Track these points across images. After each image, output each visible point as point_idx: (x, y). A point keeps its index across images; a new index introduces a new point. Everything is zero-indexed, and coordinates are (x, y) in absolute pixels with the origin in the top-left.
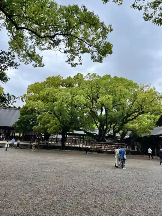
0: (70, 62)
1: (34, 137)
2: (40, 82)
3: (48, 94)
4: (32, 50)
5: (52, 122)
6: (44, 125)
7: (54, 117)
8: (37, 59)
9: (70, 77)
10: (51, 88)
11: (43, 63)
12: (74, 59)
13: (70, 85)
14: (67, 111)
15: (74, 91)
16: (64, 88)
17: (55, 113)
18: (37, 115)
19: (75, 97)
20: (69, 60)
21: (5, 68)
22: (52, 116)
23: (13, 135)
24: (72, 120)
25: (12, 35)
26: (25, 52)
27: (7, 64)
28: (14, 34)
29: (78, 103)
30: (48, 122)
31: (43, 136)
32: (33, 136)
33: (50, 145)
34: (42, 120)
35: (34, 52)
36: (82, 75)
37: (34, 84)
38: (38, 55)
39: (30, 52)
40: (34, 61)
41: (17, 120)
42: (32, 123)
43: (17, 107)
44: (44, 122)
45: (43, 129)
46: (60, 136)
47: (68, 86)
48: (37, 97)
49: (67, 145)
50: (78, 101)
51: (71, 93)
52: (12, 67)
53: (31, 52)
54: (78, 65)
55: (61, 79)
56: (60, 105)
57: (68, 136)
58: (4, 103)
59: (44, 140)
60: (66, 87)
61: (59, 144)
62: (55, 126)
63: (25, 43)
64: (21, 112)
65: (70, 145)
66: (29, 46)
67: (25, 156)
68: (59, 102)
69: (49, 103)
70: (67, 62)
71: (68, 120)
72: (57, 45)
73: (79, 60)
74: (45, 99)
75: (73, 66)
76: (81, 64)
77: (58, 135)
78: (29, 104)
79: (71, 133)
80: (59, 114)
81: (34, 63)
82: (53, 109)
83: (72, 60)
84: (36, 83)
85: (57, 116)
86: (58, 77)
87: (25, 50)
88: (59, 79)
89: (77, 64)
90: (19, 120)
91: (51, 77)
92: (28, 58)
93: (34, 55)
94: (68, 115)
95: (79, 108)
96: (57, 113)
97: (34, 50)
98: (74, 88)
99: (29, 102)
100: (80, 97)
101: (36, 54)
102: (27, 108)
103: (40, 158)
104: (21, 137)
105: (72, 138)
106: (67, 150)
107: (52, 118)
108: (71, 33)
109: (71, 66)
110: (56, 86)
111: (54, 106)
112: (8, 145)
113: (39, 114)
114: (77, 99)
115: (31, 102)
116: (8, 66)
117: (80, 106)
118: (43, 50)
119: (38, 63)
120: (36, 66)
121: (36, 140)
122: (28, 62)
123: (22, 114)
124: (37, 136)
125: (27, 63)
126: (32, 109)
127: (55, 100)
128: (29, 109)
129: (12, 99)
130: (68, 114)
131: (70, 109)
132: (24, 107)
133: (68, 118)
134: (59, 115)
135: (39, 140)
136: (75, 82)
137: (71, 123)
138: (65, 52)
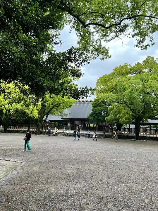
0: (140, 46)
1: (107, 127)
2: (108, 74)
3: (116, 85)
4: (99, 44)
5: (124, 111)
6: (116, 116)
7: (124, 107)
8: (103, 52)
9: (138, 63)
10: (119, 78)
11: (109, 54)
12: (144, 40)
13: (140, 72)
14: (138, 99)
15: (145, 77)
16: (133, 75)
17: (125, 103)
18: (107, 107)
19: (146, 84)
20: (139, 44)
21: (80, 64)
22: (123, 107)
23: (89, 126)
24: (145, 109)
25: (80, 35)
26: (92, 48)
27: (81, 60)
28: (82, 33)
29: (151, 89)
30: (119, 113)
31: (115, 126)
32: (105, 126)
33: (123, 135)
34: (113, 110)
35: (101, 45)
36: (152, 58)
37: (102, 77)
38: (104, 48)
39: (96, 46)
40: (101, 54)
41: (91, 112)
42: (104, 114)
43: (89, 101)
44: (115, 112)
45: (115, 120)
46: (133, 126)
47: (137, 72)
48: (107, 89)
49: (142, 135)
50: (150, 87)
51: (142, 80)
52: (85, 63)
53: (98, 46)
54: (150, 46)
55: (129, 66)
56: (131, 94)
57: (141, 125)
58: (83, 96)
59: (117, 130)
60: (134, 74)
61: (133, 134)
62: (127, 116)
63: (92, 39)
64: (93, 105)
65: (145, 135)
66: (95, 40)
67: (102, 145)
68: (129, 90)
69: (119, 94)
70: (136, 46)
71: (140, 108)
72: (124, 31)
73: (151, 41)
74: (114, 90)
75: (143, 49)
76: (153, 44)
77: (131, 125)
78: (100, 97)
79: (144, 122)
80: (130, 103)
81: (101, 56)
82: (124, 98)
83: (142, 42)
84: (103, 76)
85: (128, 106)
86: (126, 65)
87: (92, 46)
88: (126, 67)
89: (148, 45)
90: (92, 112)
91: (118, 67)
92: (96, 52)
93: (100, 48)
94: (140, 104)
95: (152, 95)
96: (128, 102)
97: (100, 43)
98: (144, 73)
99: (99, 95)
100: (153, 82)
101: (102, 47)
102: (98, 100)
103: (115, 147)
104: (95, 128)
105: (147, 128)
106: (142, 140)
107: (123, 108)
108: (138, 13)
109: (141, 49)
110: (124, 75)
111: (124, 96)
112: (95, 135)
113: (110, 105)
114: (149, 86)
115: (101, 94)
116: (82, 62)
117: (154, 92)
118: (108, 41)
119: (105, 56)
120: (103, 59)
121: (109, 130)
122: (96, 56)
123: (94, 107)
124: (109, 127)
125: (94, 58)
126: (103, 102)
127: (124, 89)
128: (100, 101)
129: (89, 91)
130: (141, 102)
131: (141, 97)
132: (96, 100)
133: (140, 107)
134: (130, 105)
135: (112, 130)
136: (145, 67)
137: (144, 112)
138: (133, 36)
